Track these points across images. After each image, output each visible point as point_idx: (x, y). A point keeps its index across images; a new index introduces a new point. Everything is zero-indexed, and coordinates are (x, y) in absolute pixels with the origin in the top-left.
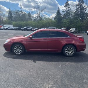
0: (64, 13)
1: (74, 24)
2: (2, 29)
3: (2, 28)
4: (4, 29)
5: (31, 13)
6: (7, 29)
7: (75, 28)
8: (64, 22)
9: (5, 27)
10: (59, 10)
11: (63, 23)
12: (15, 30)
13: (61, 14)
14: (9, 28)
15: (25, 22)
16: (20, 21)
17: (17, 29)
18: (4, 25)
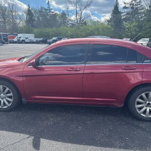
0: (126, 10)
1: (146, 31)
2: (15, 43)
3: (15, 40)
4: (19, 42)
5: (66, 13)
6: (23, 42)
7: (148, 39)
8: (127, 27)
9: (20, 38)
10: (117, 5)
11: (124, 28)
12: (37, 42)
13: (122, 13)
14: (26, 41)
15: (54, 29)
16: (47, 27)
17: (40, 41)
18: (19, 35)
